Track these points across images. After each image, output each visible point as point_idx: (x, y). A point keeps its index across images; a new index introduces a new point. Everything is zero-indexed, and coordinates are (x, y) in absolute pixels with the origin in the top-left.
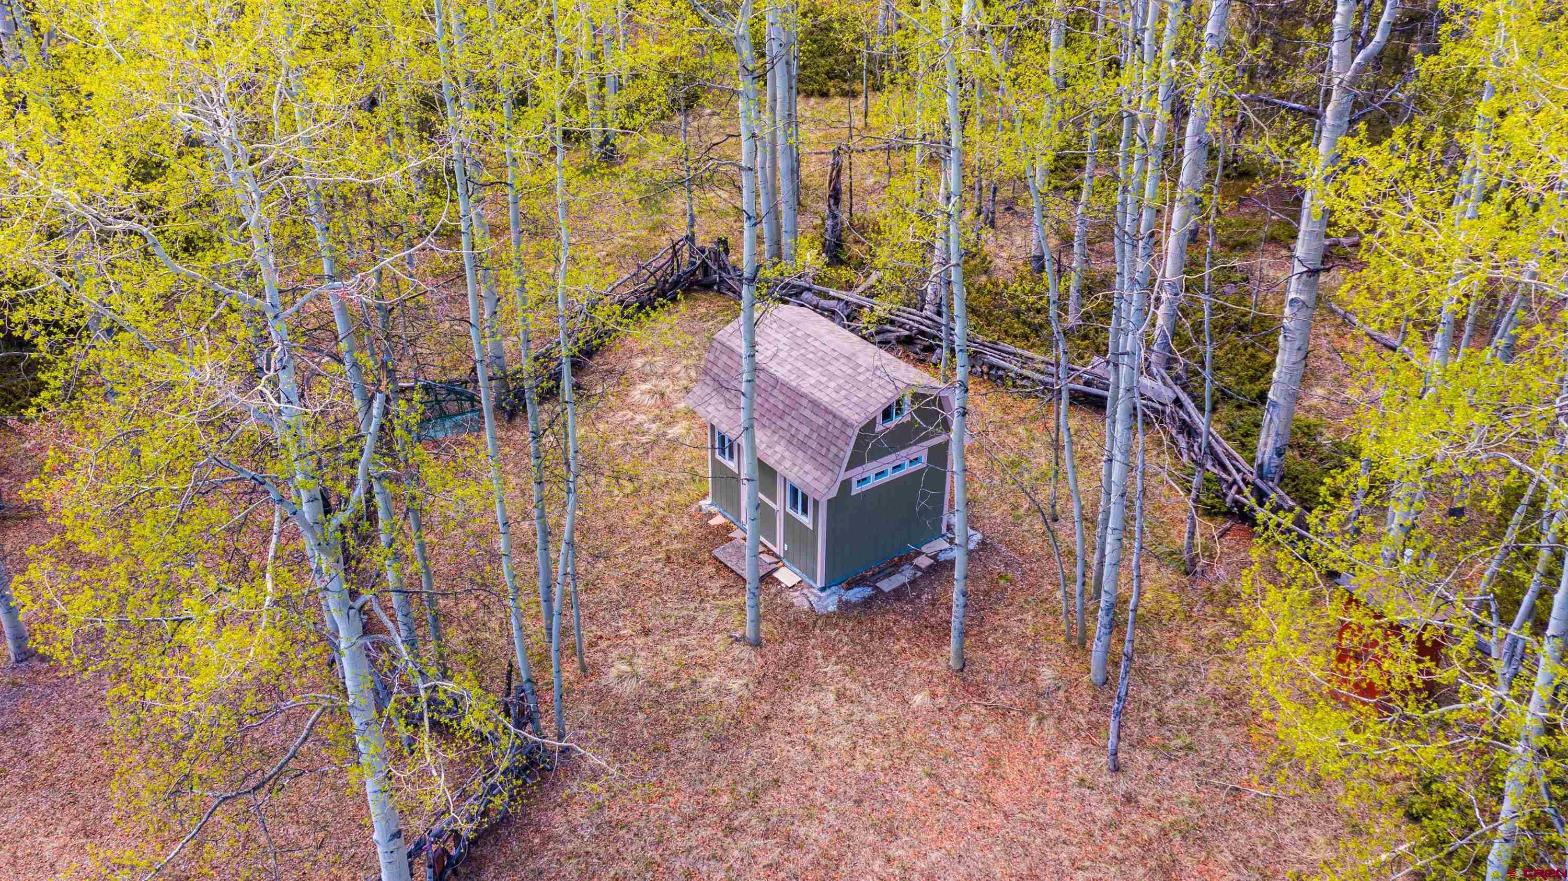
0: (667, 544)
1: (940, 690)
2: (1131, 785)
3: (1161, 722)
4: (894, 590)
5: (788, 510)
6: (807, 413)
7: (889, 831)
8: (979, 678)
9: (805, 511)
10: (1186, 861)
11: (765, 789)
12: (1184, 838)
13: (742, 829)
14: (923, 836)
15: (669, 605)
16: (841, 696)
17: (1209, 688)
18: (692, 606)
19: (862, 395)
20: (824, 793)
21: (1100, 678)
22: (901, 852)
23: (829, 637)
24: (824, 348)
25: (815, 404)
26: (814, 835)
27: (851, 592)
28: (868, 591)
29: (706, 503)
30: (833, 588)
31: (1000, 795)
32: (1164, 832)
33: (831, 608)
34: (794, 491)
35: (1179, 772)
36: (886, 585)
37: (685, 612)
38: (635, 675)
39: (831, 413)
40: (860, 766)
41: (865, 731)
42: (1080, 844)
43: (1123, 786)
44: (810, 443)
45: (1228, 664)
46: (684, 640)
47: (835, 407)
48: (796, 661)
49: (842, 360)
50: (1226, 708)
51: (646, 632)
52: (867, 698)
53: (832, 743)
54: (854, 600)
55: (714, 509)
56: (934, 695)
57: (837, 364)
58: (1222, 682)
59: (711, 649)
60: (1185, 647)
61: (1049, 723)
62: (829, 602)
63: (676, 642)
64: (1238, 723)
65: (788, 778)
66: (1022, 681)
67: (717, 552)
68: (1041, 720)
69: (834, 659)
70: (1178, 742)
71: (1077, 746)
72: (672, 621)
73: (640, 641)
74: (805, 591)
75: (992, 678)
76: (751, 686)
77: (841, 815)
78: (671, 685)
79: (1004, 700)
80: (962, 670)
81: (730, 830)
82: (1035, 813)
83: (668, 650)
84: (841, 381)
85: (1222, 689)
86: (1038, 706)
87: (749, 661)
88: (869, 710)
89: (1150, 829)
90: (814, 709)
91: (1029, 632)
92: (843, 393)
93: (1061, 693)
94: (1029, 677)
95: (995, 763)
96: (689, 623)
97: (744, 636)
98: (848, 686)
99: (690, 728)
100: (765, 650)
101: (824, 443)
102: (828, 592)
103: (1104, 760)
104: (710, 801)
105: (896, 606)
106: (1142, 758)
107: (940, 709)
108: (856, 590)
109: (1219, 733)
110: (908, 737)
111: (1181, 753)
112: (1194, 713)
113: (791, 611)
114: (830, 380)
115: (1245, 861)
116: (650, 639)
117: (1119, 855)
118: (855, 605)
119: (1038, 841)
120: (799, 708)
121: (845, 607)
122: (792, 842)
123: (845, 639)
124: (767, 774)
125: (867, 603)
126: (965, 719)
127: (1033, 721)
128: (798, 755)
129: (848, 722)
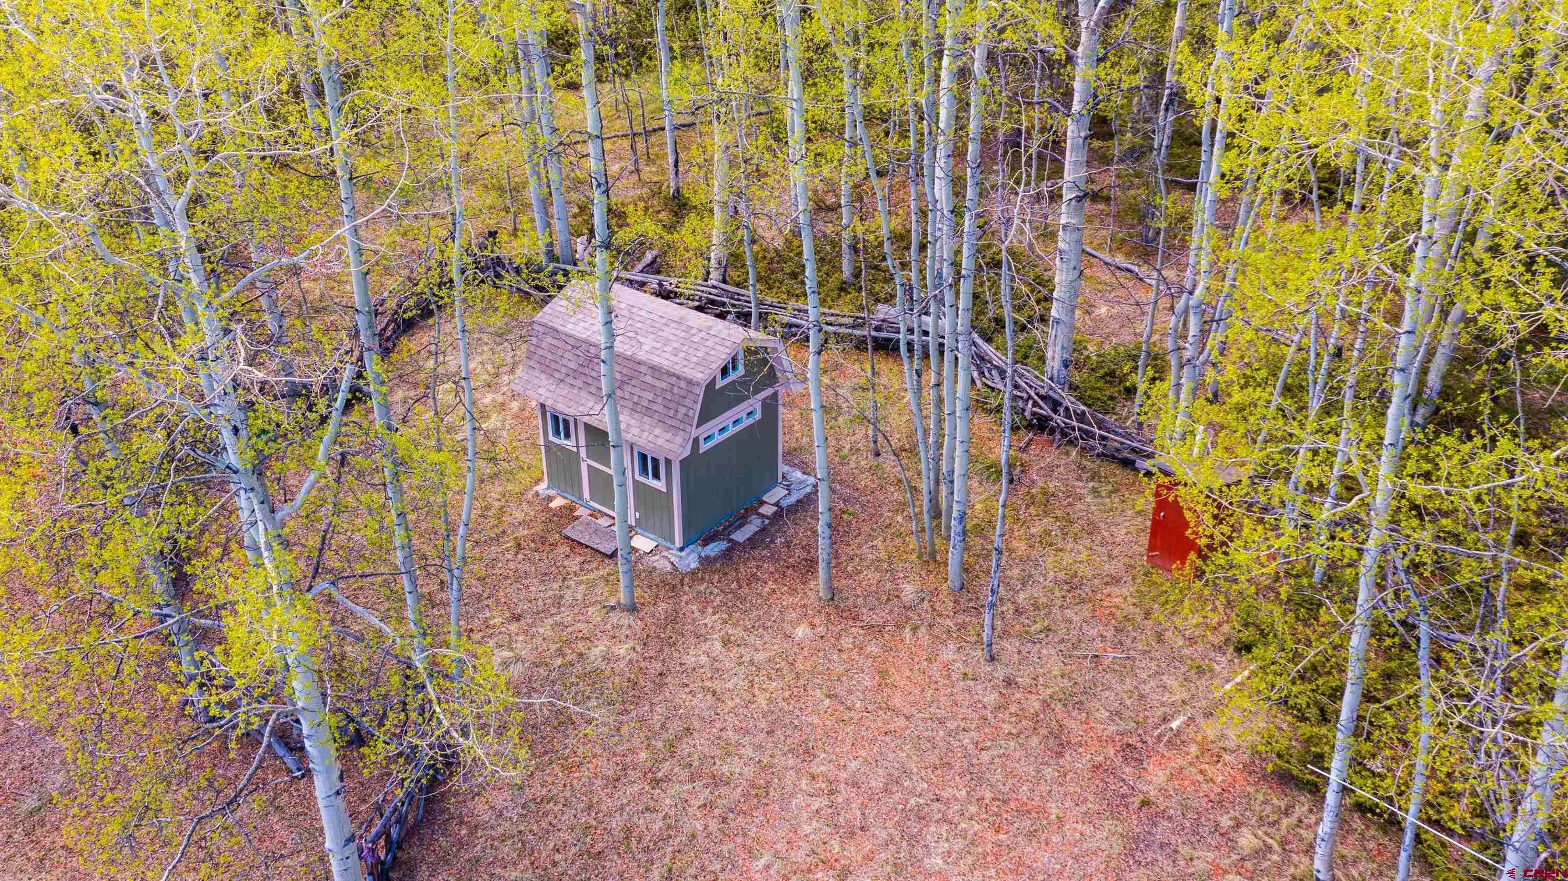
0: (513, 532)
1: (817, 621)
2: (1009, 671)
3: (1018, 612)
4: (749, 539)
5: (638, 477)
6: (649, 379)
7: (807, 752)
8: (850, 603)
9: (656, 476)
10: (1071, 724)
11: (678, 738)
12: (1065, 705)
13: (667, 779)
14: (838, 750)
15: (532, 588)
16: (726, 642)
17: (1051, 576)
18: (556, 586)
19: (700, 354)
20: (735, 731)
21: (957, 584)
22: (822, 768)
23: (699, 592)
24: (651, 316)
25: (655, 370)
26: (738, 770)
27: (708, 548)
28: (723, 545)
29: (542, 487)
30: (692, 547)
31: (897, 701)
32: (1046, 704)
33: (694, 565)
34: (643, 458)
35: (1045, 651)
36: (740, 536)
37: (551, 593)
38: (518, 659)
39: (674, 375)
40: (762, 701)
41: (758, 669)
42: (978, 729)
43: (1001, 673)
44: (655, 407)
45: (1061, 554)
46: (558, 618)
47: (677, 369)
48: (673, 619)
49: (675, 325)
50: (1069, 591)
51: (517, 618)
52: (751, 639)
53: (729, 685)
54: (713, 554)
55: (552, 492)
56: (813, 626)
57: (668, 329)
58: (1060, 570)
59: (588, 622)
60: (1021, 547)
61: (923, 630)
62: (690, 560)
63: (550, 621)
64: (1083, 601)
65: (697, 724)
66: (888, 600)
67: (568, 531)
68: (915, 630)
69: (710, 610)
70: (1038, 626)
71: (952, 646)
72: (540, 603)
73: (514, 627)
74: (665, 553)
75: (860, 601)
76: (638, 649)
77: (758, 747)
78: (559, 661)
79: (876, 618)
80: (832, 599)
81: (655, 783)
82: (932, 710)
83: (545, 629)
84: (676, 345)
85: (1062, 575)
86: (908, 619)
87: (630, 626)
88: (756, 650)
89: (1034, 704)
90: (704, 659)
91: (883, 555)
92: (682, 355)
93: (926, 604)
94: (894, 595)
95: (883, 674)
96: (558, 602)
97: (619, 603)
98: (730, 632)
99: (589, 698)
100: (642, 614)
101: (670, 405)
102: (687, 550)
103: (979, 654)
104: (628, 760)
105: (755, 553)
106: (1010, 646)
107: (822, 637)
108: (712, 545)
109: (1069, 613)
110: (800, 667)
111: (1043, 636)
112: (1045, 600)
113: (655, 574)
114: (665, 345)
115: (1118, 714)
116: (523, 623)
117: (1014, 731)
118: (716, 559)
119: (941, 733)
120: (690, 661)
121: (706, 561)
122: (717, 781)
123: (716, 591)
124: (675, 726)
125: (727, 555)
126: (847, 642)
127: (907, 631)
128: (702, 703)
129: (740, 664)
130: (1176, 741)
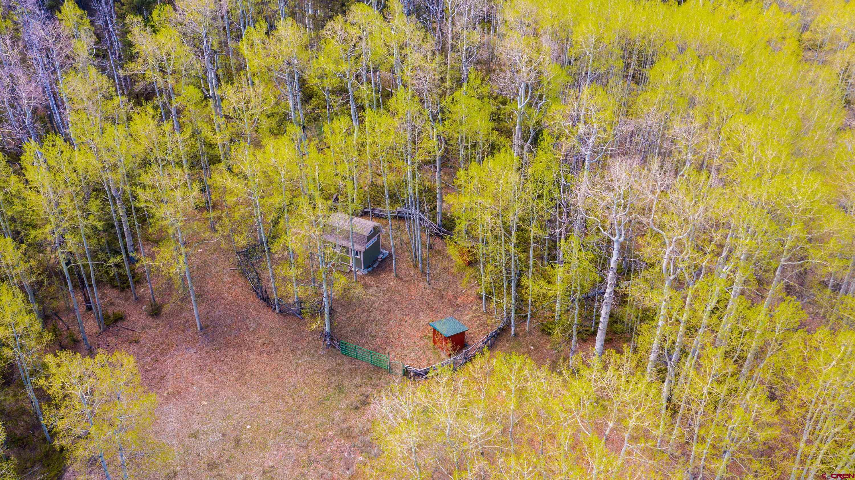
1: (394, 281)
2: (433, 286)
3: (434, 275)
4: (377, 266)
6: (355, 235)
8: (400, 277)
9: (357, 255)
10: (444, 294)
12: (443, 291)
13: (372, 311)
16: (377, 287)
19: (365, 228)
21: (421, 271)
23: (369, 278)
25: (355, 233)
27: (369, 269)
28: (372, 268)
30: (366, 269)
31: (412, 294)
32: (440, 291)
34: (355, 251)
35: (439, 282)
36: (375, 266)
40: (386, 296)
41: (385, 291)
42: (428, 296)
43: (431, 286)
44: (357, 241)
47: (362, 233)
48: (365, 283)
52: (382, 286)
53: (379, 294)
60: (434, 262)
61: (416, 280)
62: (366, 272)
65: (375, 302)
67: (338, 269)
68: (414, 280)
69: (372, 281)
70: (438, 277)
71: (421, 283)
74: (360, 271)
75: (402, 276)
77: (387, 304)
79: (406, 279)
80: (397, 276)
81: (370, 312)
82: (419, 294)
84: (360, 228)
89: (438, 291)
90: (373, 290)
91: (406, 267)
92: (362, 229)
93: (416, 275)
94: (409, 274)
95: (409, 289)
98: (377, 285)
101: (360, 240)
103: (427, 284)
104: (364, 309)
105: (379, 269)
106: (433, 282)
107: (396, 284)
110: (393, 289)
111: (439, 279)
112: (439, 272)
113: (359, 275)
115: (453, 291)
117: (434, 296)
118: (371, 271)
119: (421, 298)
121: (369, 272)
122: (381, 310)
123: (372, 277)
124: (371, 302)
125: (373, 270)
126: (401, 284)
129: (381, 290)
130: (463, 295)
